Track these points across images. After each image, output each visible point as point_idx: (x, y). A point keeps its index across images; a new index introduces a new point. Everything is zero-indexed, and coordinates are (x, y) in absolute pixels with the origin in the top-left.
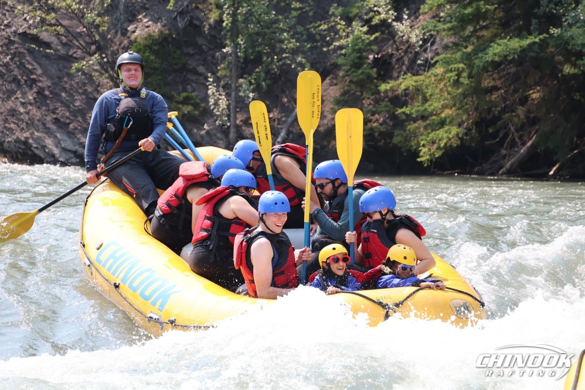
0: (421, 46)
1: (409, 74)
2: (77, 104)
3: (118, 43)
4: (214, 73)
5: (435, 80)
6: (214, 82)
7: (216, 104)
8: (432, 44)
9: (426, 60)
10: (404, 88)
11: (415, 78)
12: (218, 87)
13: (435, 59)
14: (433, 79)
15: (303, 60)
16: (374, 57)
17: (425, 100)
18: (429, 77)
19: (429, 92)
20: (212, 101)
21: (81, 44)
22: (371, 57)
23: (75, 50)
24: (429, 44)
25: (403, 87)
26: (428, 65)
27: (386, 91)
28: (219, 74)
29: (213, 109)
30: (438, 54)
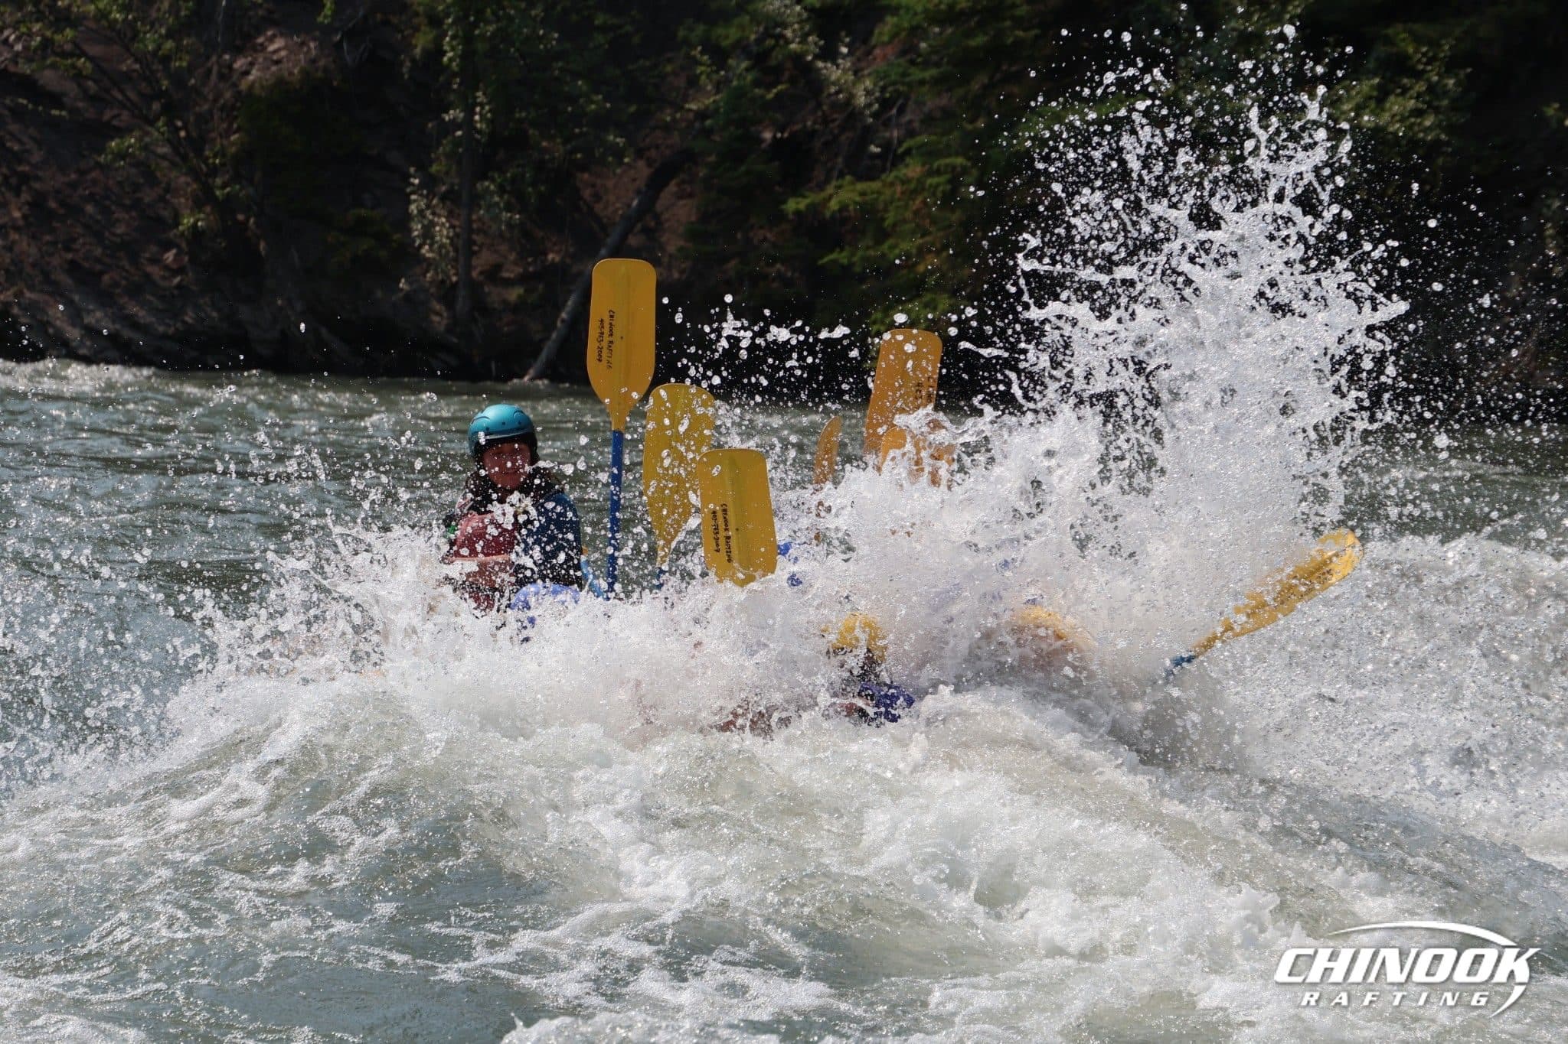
0: (875, 115)
1: (848, 178)
2: (120, 230)
3: (211, 97)
4: (422, 168)
5: (903, 193)
6: (421, 186)
7: (428, 234)
8: (901, 111)
9: (887, 146)
10: (836, 208)
11: (861, 186)
12: (429, 197)
13: (905, 145)
14: (899, 189)
15: (618, 140)
16: (774, 137)
17: (882, 235)
18: (892, 184)
19: (890, 218)
20: (417, 229)
21: (129, 99)
22: (768, 135)
23: (115, 112)
24: (894, 111)
25: (834, 205)
26: (892, 157)
27: (798, 213)
28: (434, 168)
29: (421, 246)
30: (911, 133)
